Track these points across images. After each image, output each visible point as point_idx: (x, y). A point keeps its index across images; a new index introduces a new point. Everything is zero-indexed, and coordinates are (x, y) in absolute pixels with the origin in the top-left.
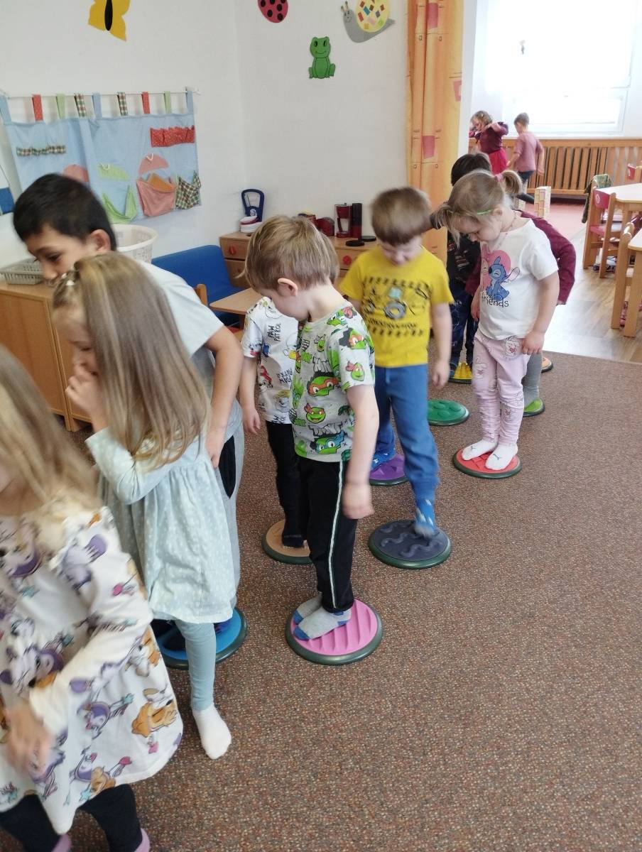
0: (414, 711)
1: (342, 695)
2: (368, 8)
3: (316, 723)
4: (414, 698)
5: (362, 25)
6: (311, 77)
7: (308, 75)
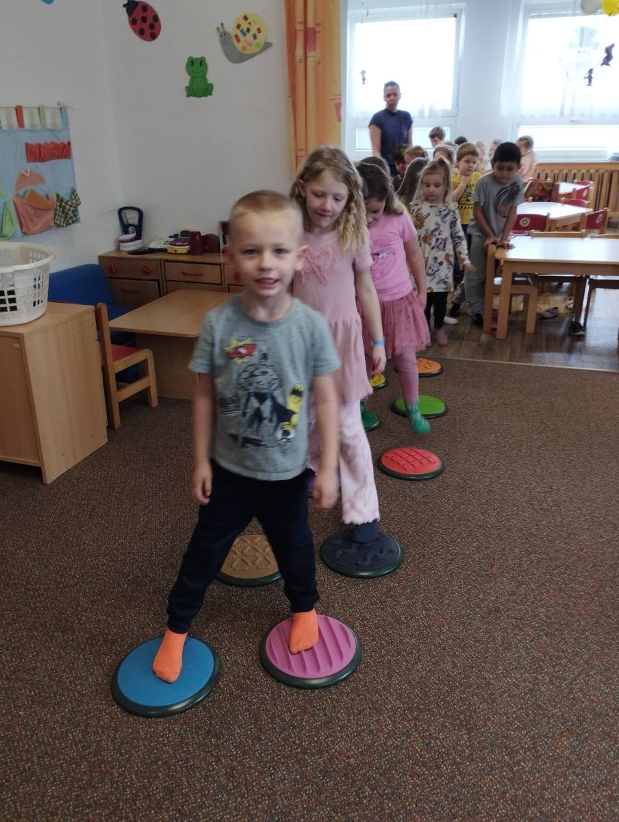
0: (415, 724)
1: (339, 719)
2: (245, 30)
3: (320, 752)
4: (411, 711)
5: (239, 46)
6: (188, 96)
7: (185, 94)
